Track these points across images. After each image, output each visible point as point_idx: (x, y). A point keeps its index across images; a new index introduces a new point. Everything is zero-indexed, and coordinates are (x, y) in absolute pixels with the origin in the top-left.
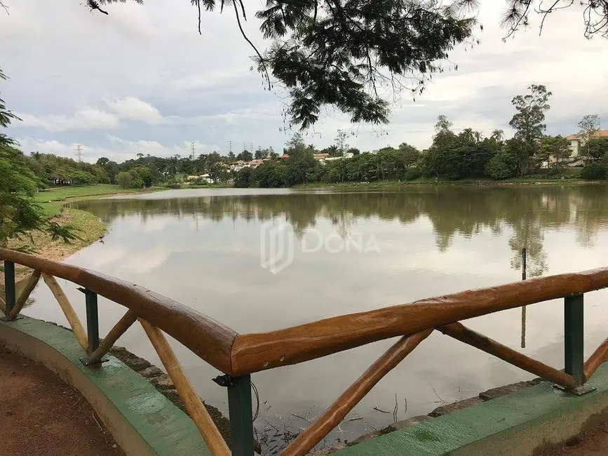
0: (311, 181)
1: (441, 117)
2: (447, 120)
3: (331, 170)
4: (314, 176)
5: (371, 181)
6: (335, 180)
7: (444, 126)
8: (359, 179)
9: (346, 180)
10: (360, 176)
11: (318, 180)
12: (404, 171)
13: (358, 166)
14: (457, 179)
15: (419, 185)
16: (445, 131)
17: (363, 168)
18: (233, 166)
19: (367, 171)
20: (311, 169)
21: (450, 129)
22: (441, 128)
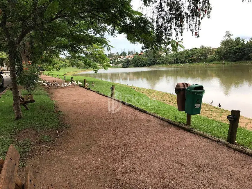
0: (160, 64)
1: (227, 32)
2: (230, 33)
3: (170, 59)
4: (160, 62)
5: (190, 63)
6: (171, 63)
7: (229, 36)
8: (184, 62)
9: (177, 63)
10: (184, 61)
11: (163, 63)
12: (206, 58)
13: (183, 56)
14: (235, 61)
15: (214, 64)
16: (229, 38)
17: (186, 57)
18: (119, 58)
19: (188, 59)
20: (159, 58)
21: (232, 37)
22: (227, 37)
